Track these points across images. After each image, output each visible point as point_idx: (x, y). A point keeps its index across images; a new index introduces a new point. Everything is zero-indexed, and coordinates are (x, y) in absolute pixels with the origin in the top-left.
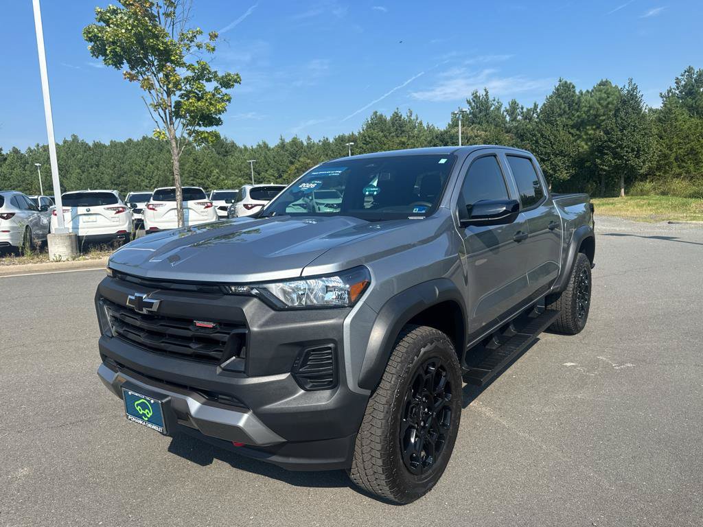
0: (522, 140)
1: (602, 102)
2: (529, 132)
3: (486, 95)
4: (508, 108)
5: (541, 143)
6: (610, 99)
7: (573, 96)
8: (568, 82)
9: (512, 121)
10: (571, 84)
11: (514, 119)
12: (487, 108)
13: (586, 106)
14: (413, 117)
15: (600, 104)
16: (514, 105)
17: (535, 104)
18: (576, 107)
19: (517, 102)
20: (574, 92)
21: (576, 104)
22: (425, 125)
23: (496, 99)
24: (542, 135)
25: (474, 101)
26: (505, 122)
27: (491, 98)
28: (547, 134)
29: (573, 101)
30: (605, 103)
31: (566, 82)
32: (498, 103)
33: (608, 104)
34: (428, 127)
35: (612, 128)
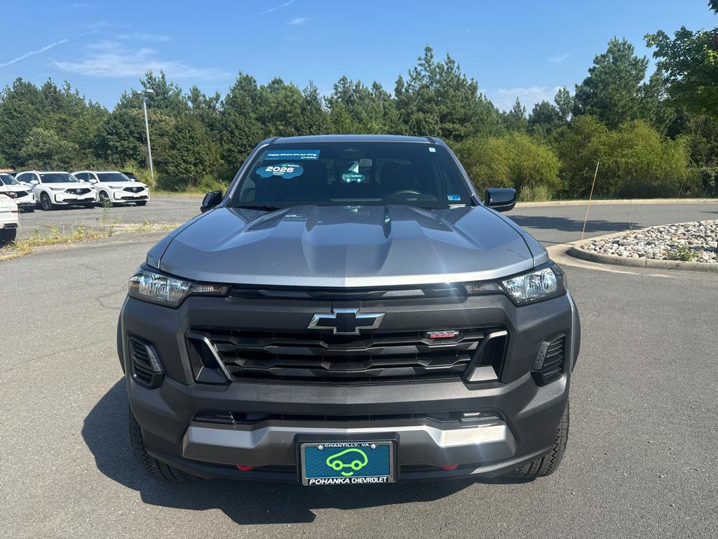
0: (212, 130)
1: (288, 99)
2: (218, 121)
3: (163, 78)
4: (190, 94)
5: (236, 134)
6: (295, 97)
7: (255, 90)
8: (250, 76)
9: (196, 108)
10: (252, 77)
11: (198, 107)
12: (165, 92)
13: (274, 102)
14: (72, 91)
15: (286, 101)
16: (196, 93)
17: (217, 93)
18: (259, 101)
19: (199, 89)
20: (256, 86)
21: (259, 98)
22: (87, 102)
23: (175, 85)
24: (237, 126)
25: (149, 82)
26: (187, 108)
27: (168, 83)
28: (242, 125)
29: (256, 95)
30: (291, 101)
31: (247, 76)
32: (177, 88)
33: (293, 102)
34: (90, 104)
35: (301, 126)
